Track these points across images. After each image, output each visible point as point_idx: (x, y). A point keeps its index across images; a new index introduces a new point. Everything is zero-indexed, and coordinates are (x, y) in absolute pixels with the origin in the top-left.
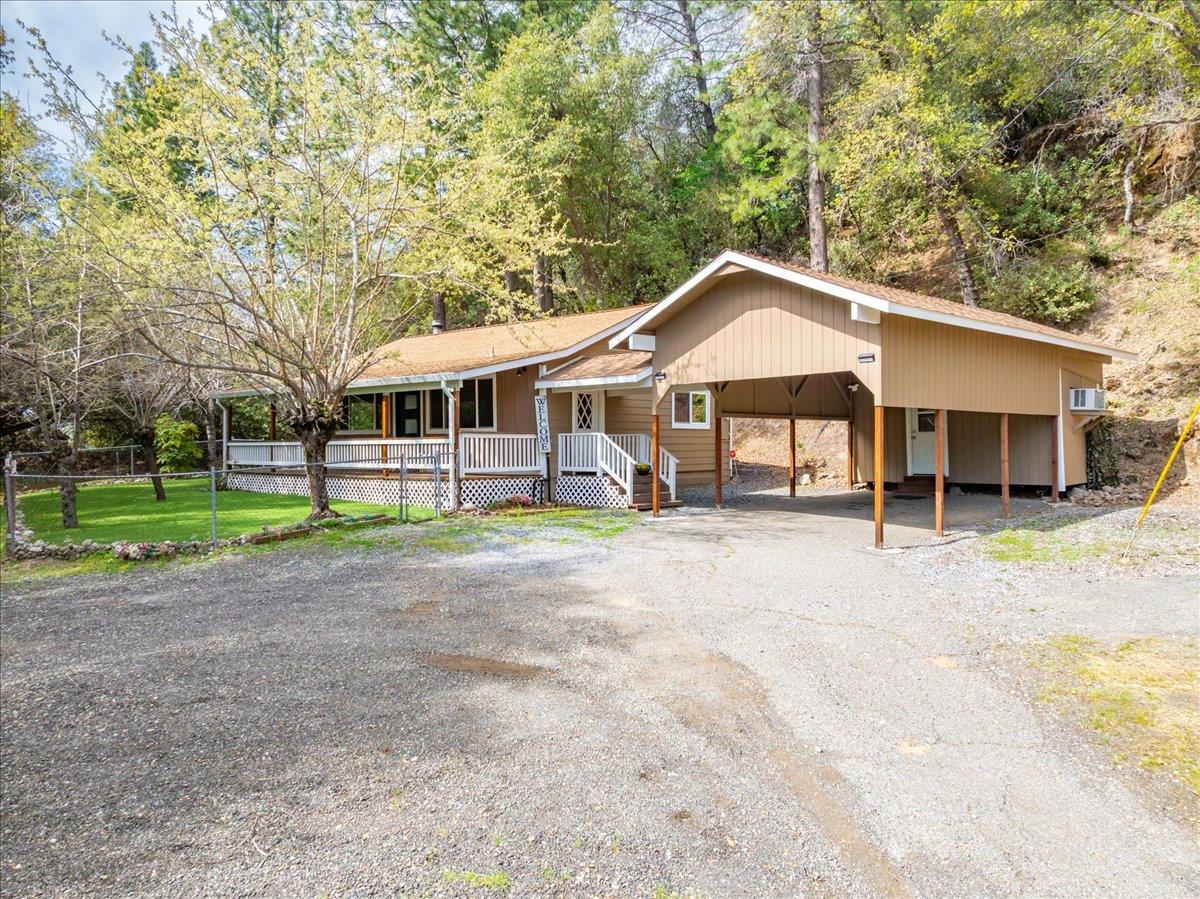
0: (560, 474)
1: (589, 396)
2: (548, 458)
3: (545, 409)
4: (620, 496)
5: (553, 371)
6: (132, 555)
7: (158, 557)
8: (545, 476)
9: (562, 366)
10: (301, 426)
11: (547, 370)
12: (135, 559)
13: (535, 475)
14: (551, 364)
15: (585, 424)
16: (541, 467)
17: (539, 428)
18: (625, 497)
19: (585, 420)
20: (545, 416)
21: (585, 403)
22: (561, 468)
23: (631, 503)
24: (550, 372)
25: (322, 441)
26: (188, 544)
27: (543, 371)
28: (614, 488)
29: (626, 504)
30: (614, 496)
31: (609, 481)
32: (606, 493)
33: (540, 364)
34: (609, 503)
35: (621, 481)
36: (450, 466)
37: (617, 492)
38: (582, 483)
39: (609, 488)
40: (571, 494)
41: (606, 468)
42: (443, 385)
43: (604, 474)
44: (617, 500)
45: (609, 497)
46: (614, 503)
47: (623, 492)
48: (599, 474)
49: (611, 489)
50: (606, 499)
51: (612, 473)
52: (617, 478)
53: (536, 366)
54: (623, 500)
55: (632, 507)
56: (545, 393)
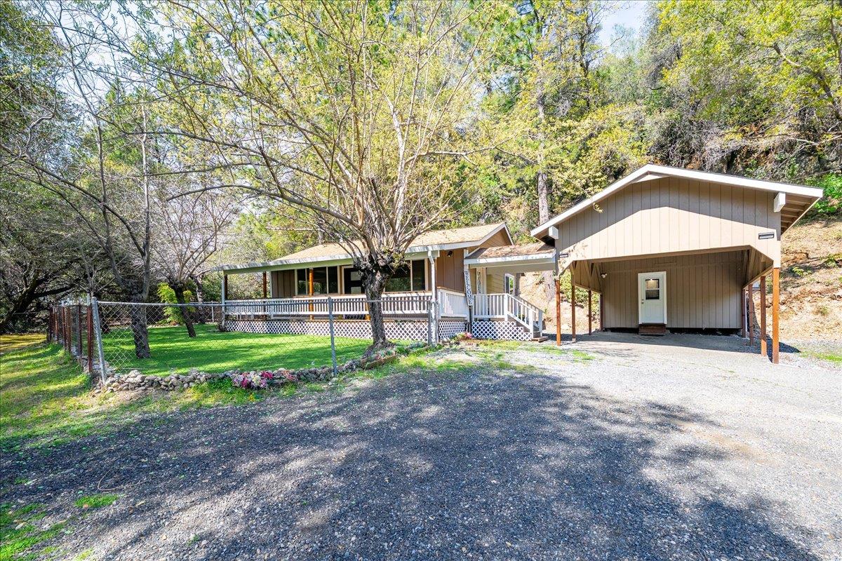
0: (474, 320)
1: (480, 273)
2: (470, 309)
3: (469, 278)
4: (525, 333)
8: (468, 321)
9: (474, 252)
10: (369, 271)
11: (469, 253)
13: (465, 321)
14: (471, 249)
15: (479, 290)
16: (467, 316)
17: (467, 290)
18: (529, 334)
19: (479, 288)
20: (469, 282)
21: (479, 277)
22: (474, 316)
23: (532, 338)
24: (471, 254)
25: (383, 283)
27: (466, 254)
28: (519, 328)
29: (529, 338)
30: (520, 333)
31: (515, 324)
32: (513, 331)
33: (466, 248)
34: (515, 338)
35: (524, 324)
36: (433, 311)
37: (522, 331)
38: (493, 326)
39: (515, 328)
40: (484, 332)
41: (512, 315)
42: (430, 254)
43: (510, 318)
44: (522, 336)
45: (515, 333)
46: (520, 338)
47: (527, 330)
48: (506, 319)
49: (517, 329)
50: (513, 335)
51: (517, 319)
52: (521, 322)
53: (462, 250)
54: (527, 336)
55: (534, 340)
56: (468, 268)
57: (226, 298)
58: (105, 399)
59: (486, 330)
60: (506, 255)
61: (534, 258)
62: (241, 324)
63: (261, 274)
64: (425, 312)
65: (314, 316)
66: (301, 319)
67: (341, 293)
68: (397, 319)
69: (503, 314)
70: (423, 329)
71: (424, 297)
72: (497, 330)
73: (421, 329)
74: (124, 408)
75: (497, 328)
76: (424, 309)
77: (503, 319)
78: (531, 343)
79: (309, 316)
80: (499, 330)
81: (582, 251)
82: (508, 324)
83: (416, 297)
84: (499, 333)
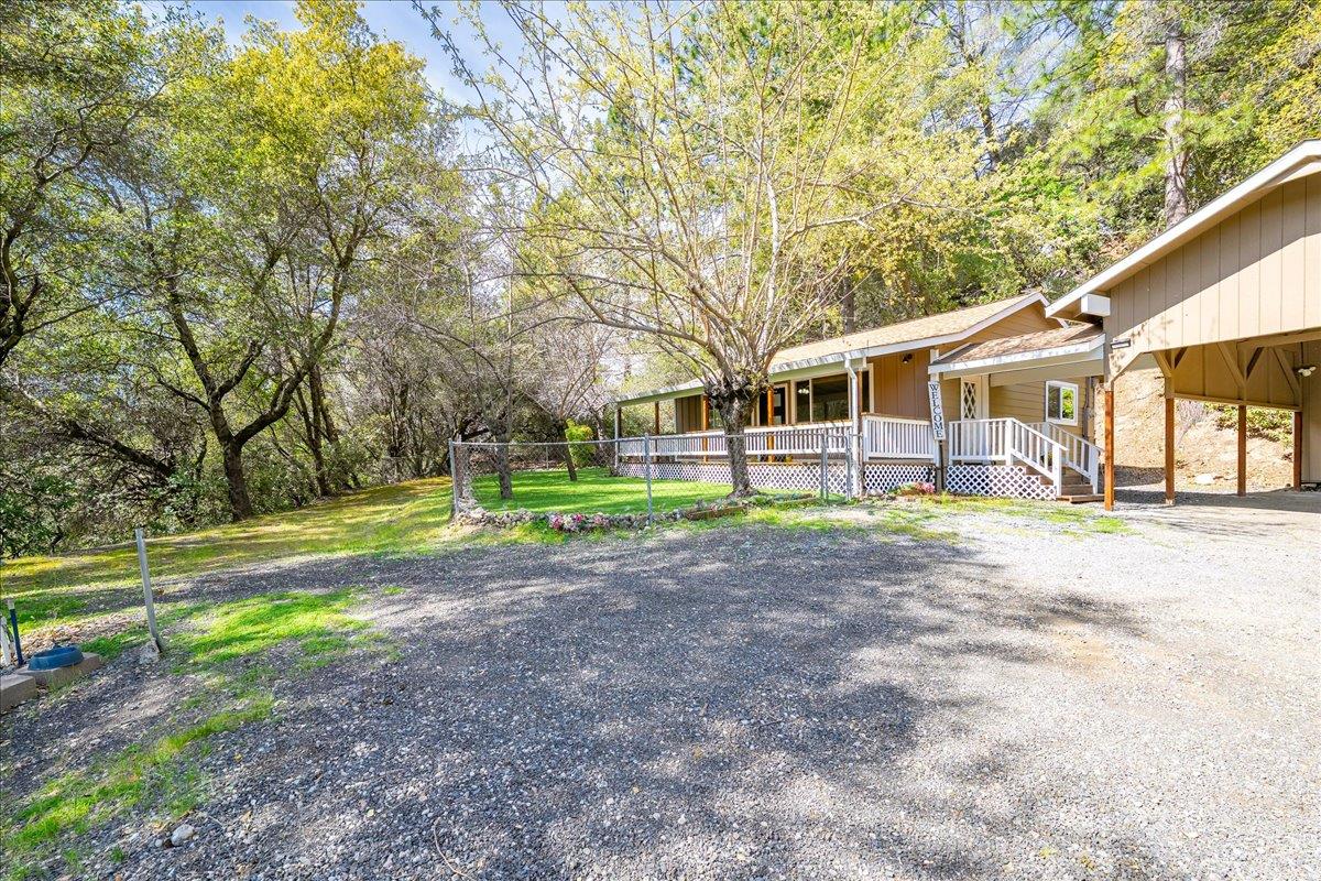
0: (951, 463)
1: (973, 385)
2: (941, 446)
3: (939, 395)
4: (1043, 487)
5: (945, 356)
6: (566, 526)
7: (592, 529)
8: (937, 465)
9: (954, 351)
10: (723, 398)
11: (940, 355)
12: (569, 530)
13: (930, 465)
14: (945, 348)
15: (970, 414)
16: (934, 456)
17: (933, 415)
18: (1051, 487)
19: (970, 410)
20: (939, 402)
21: (970, 392)
22: (952, 458)
23: (1059, 495)
24: (942, 357)
25: (744, 413)
26: (621, 516)
27: (935, 356)
28: (1033, 478)
29: (1052, 496)
30: (1033, 487)
31: (1024, 470)
32: (1020, 482)
33: (933, 347)
34: (1025, 494)
35: (1044, 470)
36: (855, 450)
37: (1038, 483)
38: (983, 473)
39: (1025, 478)
40: (968, 484)
41: (1020, 456)
42: (847, 364)
43: (1017, 462)
44: (1038, 491)
45: (1024, 486)
46: (1033, 495)
47: (1047, 482)
48: (1009, 462)
49: (1029, 479)
50: (1020, 490)
51: (1029, 461)
52: (1037, 467)
53: (926, 352)
54: (1048, 491)
55: (1062, 499)
56: (937, 379)
57: (620, 435)
58: (455, 531)
59: (972, 480)
60: (1004, 352)
61: (1054, 355)
62: (634, 467)
63: (653, 405)
64: (843, 450)
65: (708, 457)
66: (693, 461)
67: (756, 425)
68: (805, 461)
69: (1003, 453)
70: (842, 477)
71: (843, 428)
72: (991, 481)
73: (839, 476)
74: (464, 539)
75: (991, 477)
76: (843, 446)
77: (1003, 463)
78: (1055, 504)
79: (702, 457)
80: (995, 481)
81: (1160, 332)
82: (1012, 470)
83: (832, 429)
84: (995, 485)
